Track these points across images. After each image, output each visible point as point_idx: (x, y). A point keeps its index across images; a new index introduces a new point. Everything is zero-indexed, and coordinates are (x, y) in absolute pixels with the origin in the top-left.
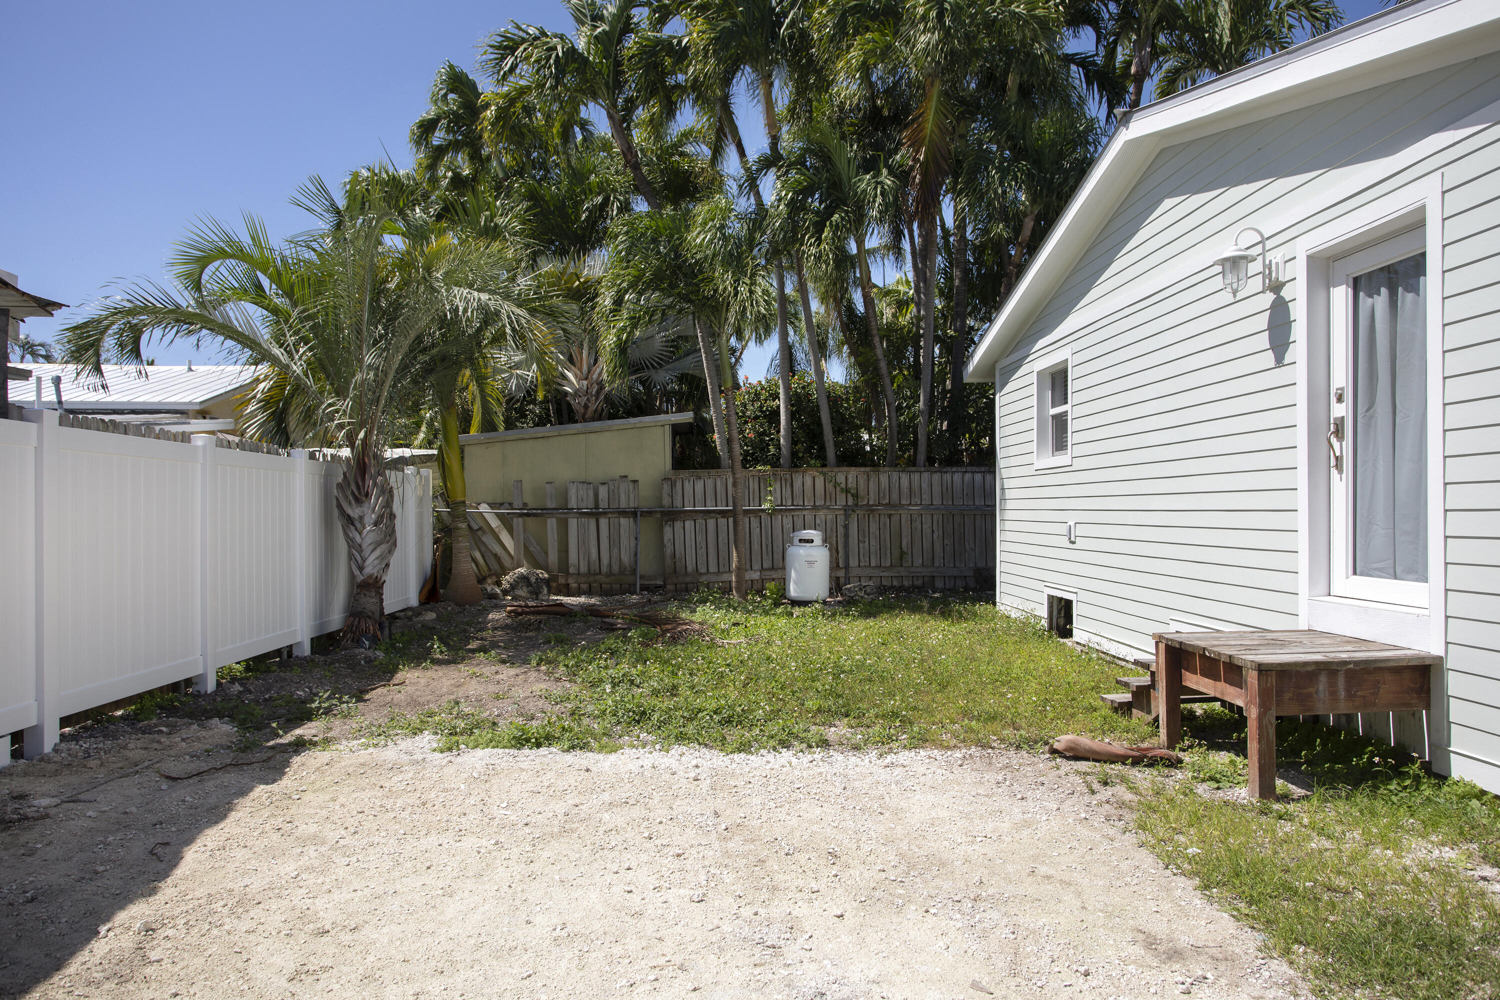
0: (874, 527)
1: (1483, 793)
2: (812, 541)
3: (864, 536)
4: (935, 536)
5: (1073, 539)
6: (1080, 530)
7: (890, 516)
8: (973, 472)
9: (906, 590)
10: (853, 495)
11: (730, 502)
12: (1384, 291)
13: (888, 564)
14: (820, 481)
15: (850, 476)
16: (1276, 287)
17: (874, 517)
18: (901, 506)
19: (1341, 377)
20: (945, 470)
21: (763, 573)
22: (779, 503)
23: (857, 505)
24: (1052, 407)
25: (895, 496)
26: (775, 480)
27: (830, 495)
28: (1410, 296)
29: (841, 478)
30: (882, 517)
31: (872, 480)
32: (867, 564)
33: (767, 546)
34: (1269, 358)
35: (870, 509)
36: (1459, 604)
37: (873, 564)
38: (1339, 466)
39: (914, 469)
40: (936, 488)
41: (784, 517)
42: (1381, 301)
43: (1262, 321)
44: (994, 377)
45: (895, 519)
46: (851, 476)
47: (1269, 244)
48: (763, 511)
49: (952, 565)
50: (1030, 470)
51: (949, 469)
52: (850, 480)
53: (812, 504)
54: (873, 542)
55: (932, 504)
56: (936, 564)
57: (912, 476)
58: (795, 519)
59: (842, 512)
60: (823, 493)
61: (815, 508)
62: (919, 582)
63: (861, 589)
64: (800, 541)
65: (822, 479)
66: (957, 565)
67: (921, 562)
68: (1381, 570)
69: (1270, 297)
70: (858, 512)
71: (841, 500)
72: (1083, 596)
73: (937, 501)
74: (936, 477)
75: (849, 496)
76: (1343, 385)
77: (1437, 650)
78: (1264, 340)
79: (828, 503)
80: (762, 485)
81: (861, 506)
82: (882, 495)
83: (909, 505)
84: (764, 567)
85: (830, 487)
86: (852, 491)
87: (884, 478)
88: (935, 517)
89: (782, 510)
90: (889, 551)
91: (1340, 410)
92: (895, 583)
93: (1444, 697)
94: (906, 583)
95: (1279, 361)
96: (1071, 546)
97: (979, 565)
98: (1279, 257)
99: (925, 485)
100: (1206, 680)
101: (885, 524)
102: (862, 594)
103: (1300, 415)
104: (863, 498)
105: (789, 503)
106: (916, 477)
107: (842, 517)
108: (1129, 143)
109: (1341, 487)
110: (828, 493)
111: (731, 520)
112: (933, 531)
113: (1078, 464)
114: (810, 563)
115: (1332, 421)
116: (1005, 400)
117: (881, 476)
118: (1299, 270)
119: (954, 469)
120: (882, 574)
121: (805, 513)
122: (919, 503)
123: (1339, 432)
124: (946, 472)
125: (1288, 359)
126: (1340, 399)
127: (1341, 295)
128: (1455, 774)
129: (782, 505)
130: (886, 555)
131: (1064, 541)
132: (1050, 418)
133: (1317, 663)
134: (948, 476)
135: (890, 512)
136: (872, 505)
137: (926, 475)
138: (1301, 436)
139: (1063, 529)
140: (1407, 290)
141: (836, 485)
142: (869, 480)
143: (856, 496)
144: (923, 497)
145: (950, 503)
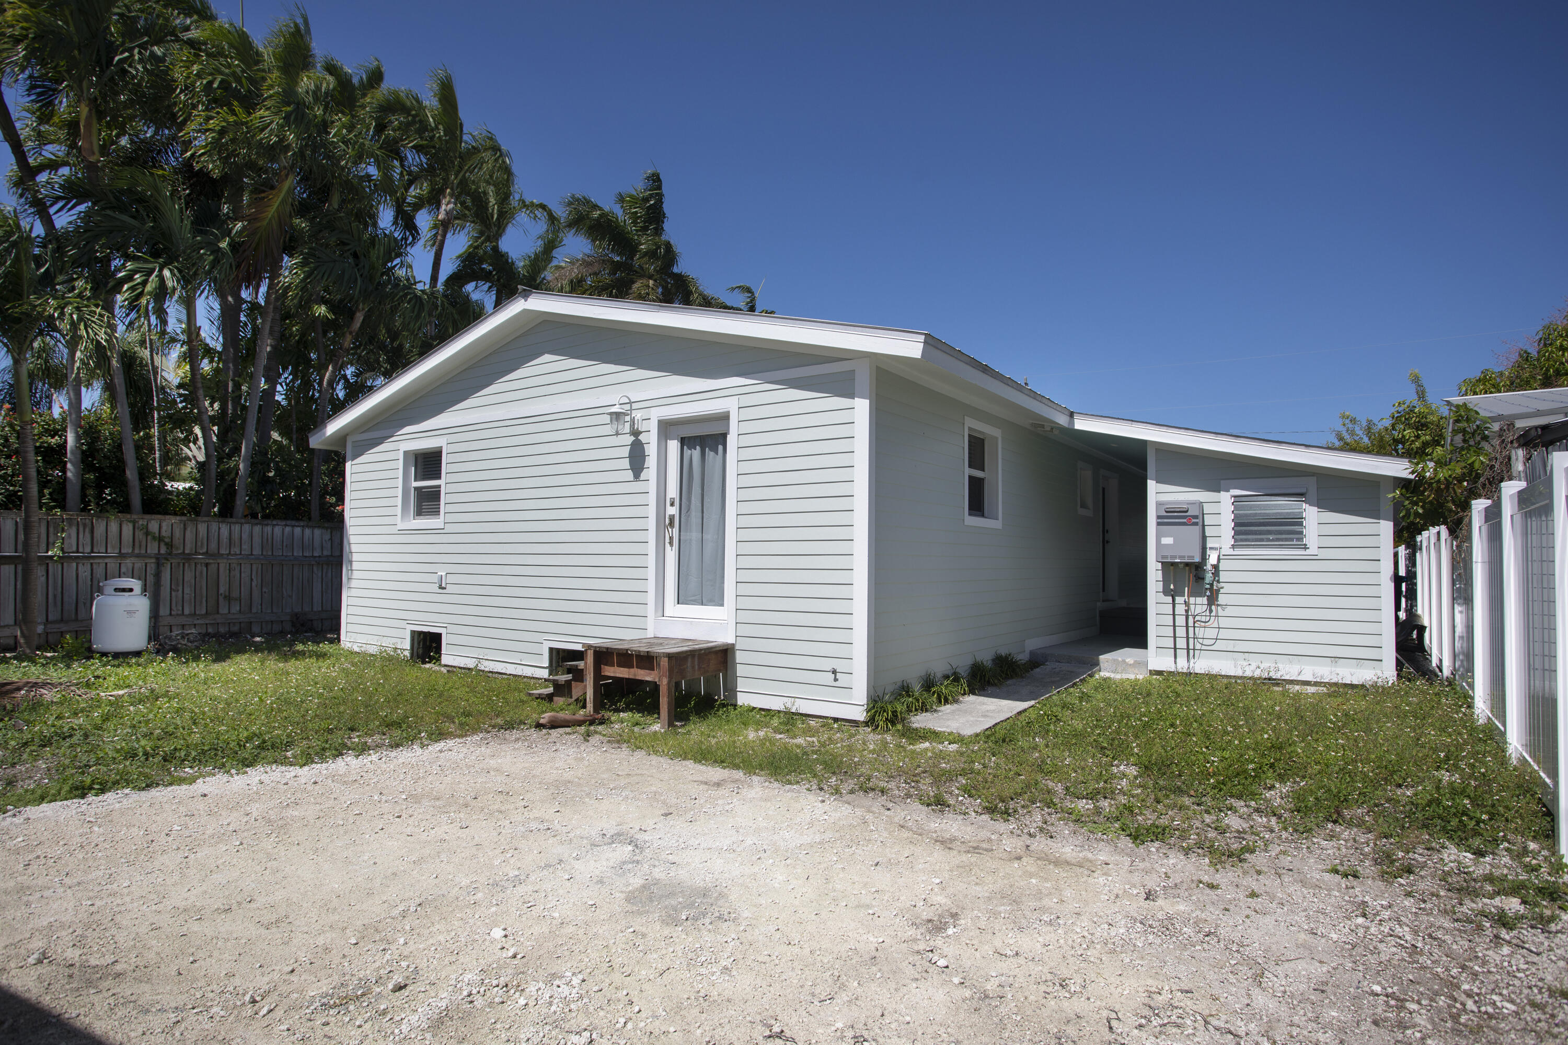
0: (189, 576)
1: (754, 708)
2: (131, 590)
3: (178, 585)
4: (254, 584)
5: (443, 585)
6: (451, 579)
7: (207, 565)
8: (293, 526)
9: (223, 636)
10: (166, 544)
11: (20, 547)
12: (698, 448)
13: (204, 611)
14: (127, 529)
15: (164, 525)
16: (636, 433)
17: (189, 565)
18: (218, 555)
19: (673, 491)
20: (266, 523)
21: (49, 626)
22: (74, 549)
23: (170, 554)
24: (415, 480)
25: (213, 546)
26: (70, 525)
27: (140, 542)
28: (712, 453)
29: (154, 526)
30: (199, 566)
31: (189, 529)
32: (180, 612)
33: (55, 596)
34: (630, 475)
35: (187, 558)
36: (744, 616)
37: (187, 612)
38: (671, 543)
39: (234, 520)
40: (257, 540)
41: (80, 565)
42: (696, 453)
43: (626, 452)
44: (345, 446)
45: (213, 568)
46: (166, 525)
47: (635, 406)
48: (51, 557)
49: (269, 611)
50: (394, 530)
51: (270, 522)
52: (164, 528)
53: (117, 551)
54: (187, 591)
55: (252, 554)
56: (254, 610)
57: (233, 527)
58: (95, 566)
59: (153, 560)
60: (131, 539)
61: (122, 556)
62: (235, 629)
63: (183, 637)
64: (116, 590)
65: (131, 526)
66: (275, 611)
67: (238, 608)
68: (694, 601)
69: (633, 438)
70: (173, 561)
71: (153, 548)
72: (452, 629)
73: (257, 551)
74: (257, 529)
75: (162, 545)
76: (674, 496)
77: (730, 640)
78: (626, 463)
79: (137, 551)
80: (51, 530)
81: (176, 555)
82: (199, 544)
83: (228, 555)
84: (51, 618)
85: (140, 535)
86: (167, 540)
87: (202, 528)
88: (254, 567)
89: (78, 557)
90: (204, 599)
91: (672, 511)
92: (210, 630)
93: (734, 664)
94: (222, 630)
95: (637, 476)
96: (441, 591)
97: (296, 610)
98: (639, 415)
99: (245, 536)
100: (622, 669)
101: (201, 573)
102: (185, 642)
103: (652, 511)
104: (177, 549)
105: (88, 549)
106: (236, 528)
107: (153, 566)
108: (525, 312)
109: (671, 555)
110: (137, 541)
111: (20, 568)
112: (252, 580)
113: (449, 528)
114: (130, 613)
115: (667, 517)
116: (356, 469)
117: (199, 526)
118: (653, 427)
119: (275, 522)
120: (196, 622)
121: (107, 560)
122: (238, 552)
123: (671, 524)
124: (267, 525)
125: (643, 476)
126: (672, 504)
127: (673, 446)
128: (740, 703)
129: (78, 552)
130: (201, 602)
131: (435, 588)
132: (413, 490)
133: (686, 652)
134: (269, 529)
135: (207, 561)
136: (189, 554)
137: (247, 527)
138: (652, 524)
139: (435, 578)
140: (711, 450)
141: (147, 533)
142: (185, 529)
143: (170, 545)
144: (243, 547)
145: (270, 553)
